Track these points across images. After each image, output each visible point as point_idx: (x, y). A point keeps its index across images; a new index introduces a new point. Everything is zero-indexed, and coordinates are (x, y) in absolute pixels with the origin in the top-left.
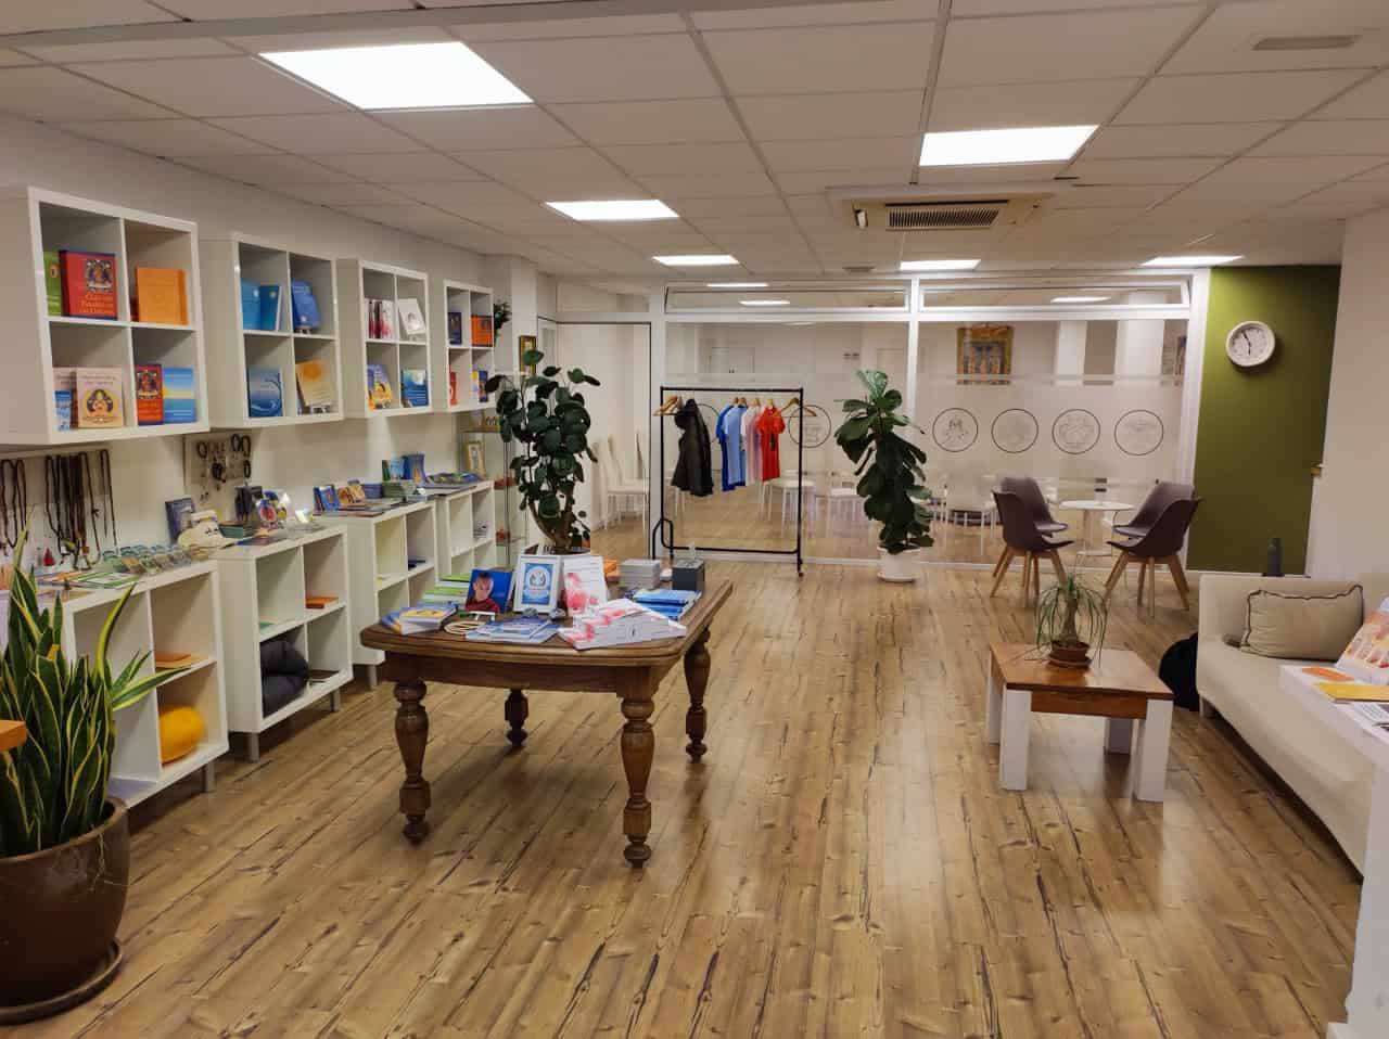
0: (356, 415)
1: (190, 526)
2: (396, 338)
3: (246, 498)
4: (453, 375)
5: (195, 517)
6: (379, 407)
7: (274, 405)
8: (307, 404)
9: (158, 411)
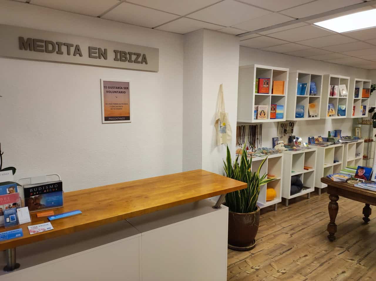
0: (323, 118)
1: (277, 144)
2: (338, 96)
3: (291, 139)
4: (354, 107)
5: (279, 142)
6: (330, 116)
7: (302, 115)
8: (310, 115)
9: (275, 116)
